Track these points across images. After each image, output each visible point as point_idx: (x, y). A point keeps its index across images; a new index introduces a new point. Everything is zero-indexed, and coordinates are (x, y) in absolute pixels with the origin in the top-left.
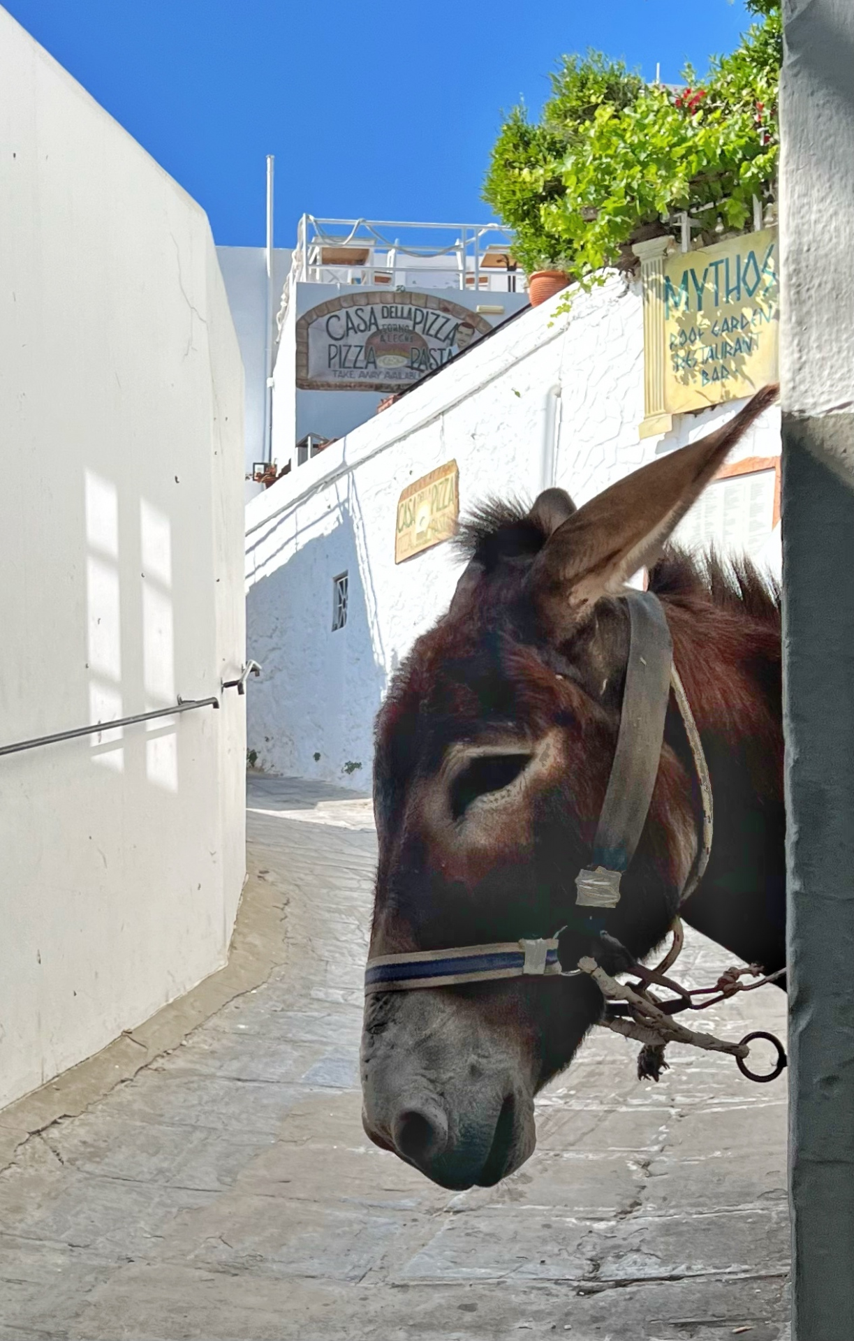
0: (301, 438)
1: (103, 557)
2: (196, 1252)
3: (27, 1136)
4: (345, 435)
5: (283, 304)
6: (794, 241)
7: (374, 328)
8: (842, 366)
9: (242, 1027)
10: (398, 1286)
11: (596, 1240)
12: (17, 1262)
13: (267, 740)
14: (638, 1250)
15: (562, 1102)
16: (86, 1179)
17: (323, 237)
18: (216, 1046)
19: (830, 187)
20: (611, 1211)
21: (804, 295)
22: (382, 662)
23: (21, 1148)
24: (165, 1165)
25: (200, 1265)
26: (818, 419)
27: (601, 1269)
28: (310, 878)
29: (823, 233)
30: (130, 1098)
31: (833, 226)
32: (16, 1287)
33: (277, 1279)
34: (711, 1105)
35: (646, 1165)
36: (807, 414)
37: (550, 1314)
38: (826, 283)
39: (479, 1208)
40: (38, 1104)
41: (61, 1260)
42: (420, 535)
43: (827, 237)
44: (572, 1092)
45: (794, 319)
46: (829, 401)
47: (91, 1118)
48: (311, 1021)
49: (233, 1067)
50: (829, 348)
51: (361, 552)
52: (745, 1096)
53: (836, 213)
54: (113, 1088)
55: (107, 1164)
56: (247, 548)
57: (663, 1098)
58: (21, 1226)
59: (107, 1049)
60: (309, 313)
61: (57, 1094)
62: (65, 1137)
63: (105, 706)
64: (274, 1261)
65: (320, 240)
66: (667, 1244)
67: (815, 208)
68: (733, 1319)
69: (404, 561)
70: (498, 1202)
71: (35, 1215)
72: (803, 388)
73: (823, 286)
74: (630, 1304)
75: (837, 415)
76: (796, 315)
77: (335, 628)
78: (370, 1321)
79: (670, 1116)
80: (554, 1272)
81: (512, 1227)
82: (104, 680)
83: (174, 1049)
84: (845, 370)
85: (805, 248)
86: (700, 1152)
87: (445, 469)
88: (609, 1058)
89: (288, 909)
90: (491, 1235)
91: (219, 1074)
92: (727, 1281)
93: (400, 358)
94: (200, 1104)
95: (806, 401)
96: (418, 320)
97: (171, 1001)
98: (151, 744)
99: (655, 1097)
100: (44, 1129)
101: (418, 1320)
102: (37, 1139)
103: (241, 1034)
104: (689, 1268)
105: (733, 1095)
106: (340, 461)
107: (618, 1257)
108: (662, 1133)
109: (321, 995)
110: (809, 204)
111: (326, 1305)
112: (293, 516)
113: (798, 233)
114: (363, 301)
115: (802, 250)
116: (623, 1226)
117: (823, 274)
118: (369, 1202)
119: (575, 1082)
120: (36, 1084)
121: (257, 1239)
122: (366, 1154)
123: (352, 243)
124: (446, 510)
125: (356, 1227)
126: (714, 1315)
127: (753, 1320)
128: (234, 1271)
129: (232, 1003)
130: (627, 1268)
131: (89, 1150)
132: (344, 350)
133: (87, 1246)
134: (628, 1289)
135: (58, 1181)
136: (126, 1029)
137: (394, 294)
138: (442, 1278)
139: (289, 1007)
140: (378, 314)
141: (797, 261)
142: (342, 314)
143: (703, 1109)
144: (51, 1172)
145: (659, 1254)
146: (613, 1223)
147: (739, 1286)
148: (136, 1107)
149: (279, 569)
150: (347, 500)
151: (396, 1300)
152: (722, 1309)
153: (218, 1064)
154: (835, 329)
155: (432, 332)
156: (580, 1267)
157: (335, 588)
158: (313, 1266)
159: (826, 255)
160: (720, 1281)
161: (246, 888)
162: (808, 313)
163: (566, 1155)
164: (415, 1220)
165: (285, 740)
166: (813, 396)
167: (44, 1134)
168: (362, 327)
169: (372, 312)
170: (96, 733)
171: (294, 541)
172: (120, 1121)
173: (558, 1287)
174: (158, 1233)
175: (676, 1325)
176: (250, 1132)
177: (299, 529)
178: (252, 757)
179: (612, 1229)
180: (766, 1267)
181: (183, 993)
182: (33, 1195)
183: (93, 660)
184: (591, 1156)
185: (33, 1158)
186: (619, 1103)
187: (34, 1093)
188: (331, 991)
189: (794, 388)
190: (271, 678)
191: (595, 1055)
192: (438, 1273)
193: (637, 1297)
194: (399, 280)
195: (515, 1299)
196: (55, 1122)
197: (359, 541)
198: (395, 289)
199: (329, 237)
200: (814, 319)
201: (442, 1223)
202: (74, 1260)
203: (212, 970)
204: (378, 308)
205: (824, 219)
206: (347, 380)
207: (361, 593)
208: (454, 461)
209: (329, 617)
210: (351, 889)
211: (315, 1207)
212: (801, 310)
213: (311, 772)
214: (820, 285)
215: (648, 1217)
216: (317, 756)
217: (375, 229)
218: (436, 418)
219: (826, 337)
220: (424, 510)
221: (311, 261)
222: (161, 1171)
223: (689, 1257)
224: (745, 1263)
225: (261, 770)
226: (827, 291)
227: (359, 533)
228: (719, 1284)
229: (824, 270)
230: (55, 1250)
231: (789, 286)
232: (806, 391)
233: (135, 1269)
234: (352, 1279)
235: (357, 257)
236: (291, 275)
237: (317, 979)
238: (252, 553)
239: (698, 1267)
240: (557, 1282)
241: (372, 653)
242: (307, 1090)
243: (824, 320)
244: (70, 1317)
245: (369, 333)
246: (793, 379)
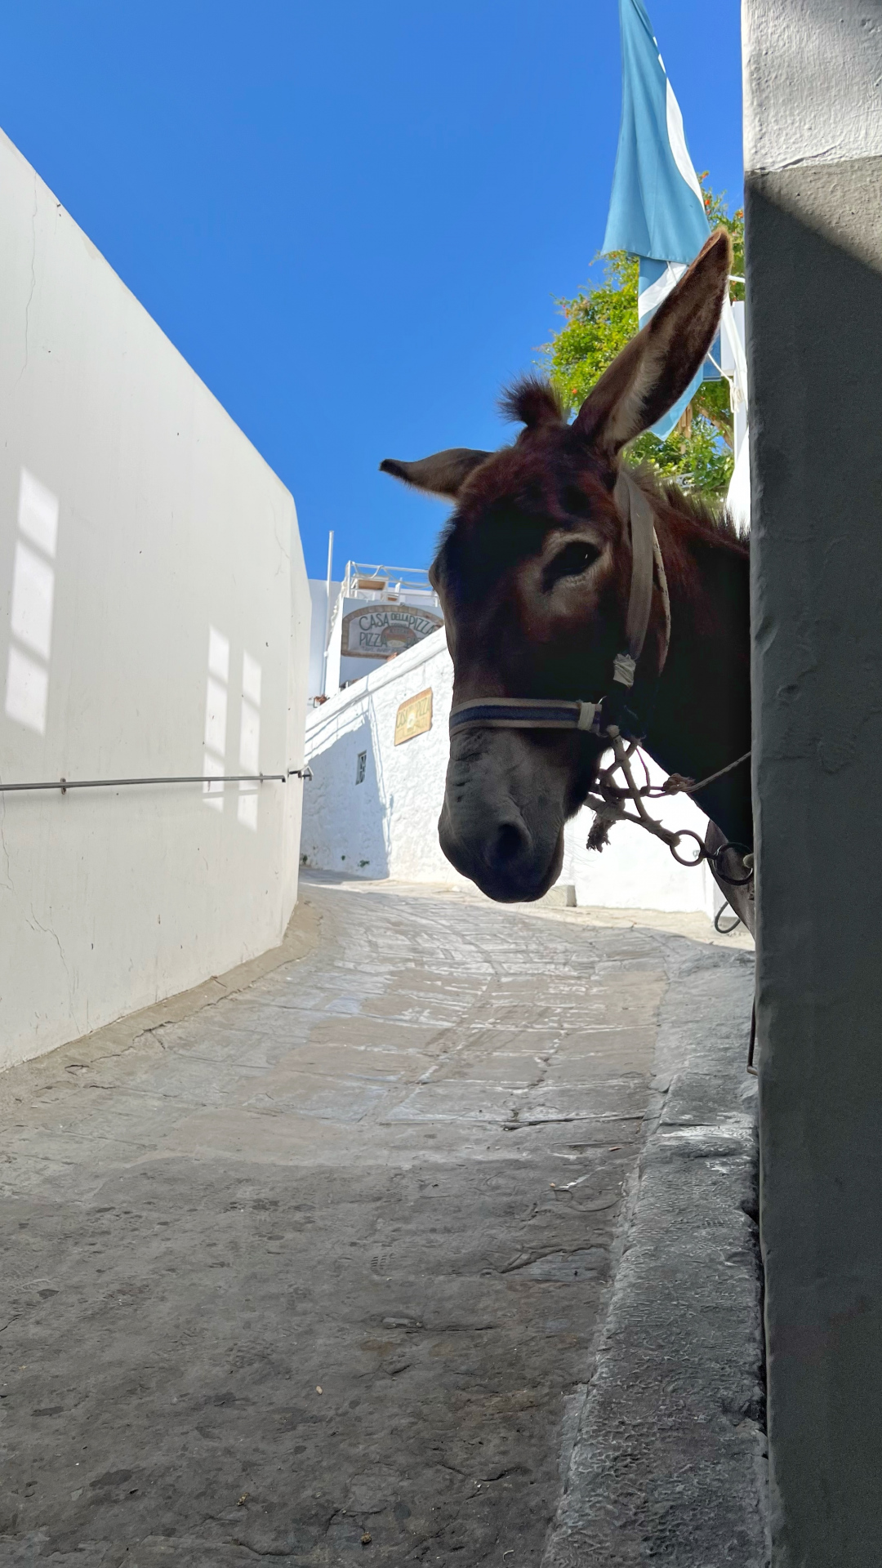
0: (342, 684)
1: (218, 680)
2: (250, 1102)
3: (143, 1032)
4: (367, 674)
5: (335, 611)
6: (755, 48)
7: (386, 625)
8: (795, 134)
9: (289, 979)
10: (383, 1124)
11: (515, 1099)
12: (127, 1104)
13: (314, 848)
14: (543, 1105)
15: (491, 1026)
16: (180, 1058)
17: (360, 574)
18: (272, 988)
19: (783, 8)
20: (526, 1083)
21: (764, 85)
22: (384, 801)
23: (137, 1040)
24: (232, 1052)
25: (252, 1109)
26: (775, 173)
27: (519, 1116)
28: (336, 908)
29: (778, 41)
30: (213, 1014)
31: (786, 36)
32: (126, 1118)
33: (303, 1119)
34: (586, 1029)
35: (546, 1060)
36: (767, 171)
37: (486, 1141)
38: (781, 75)
39: (438, 1081)
40: (152, 1014)
41: (157, 1103)
42: (410, 729)
43: (781, 43)
44: (498, 1021)
45: (755, 103)
46: (785, 159)
47: (186, 1024)
48: (332, 978)
49: (282, 1000)
50: (784, 121)
51: (374, 739)
52: (607, 1024)
53: (788, 26)
54: (202, 1008)
55: (194, 1051)
56: (306, 739)
57: (555, 1025)
58: (132, 1083)
59: (200, 986)
60: (350, 615)
61: (165, 1009)
62: (167, 1034)
63: (213, 768)
64: (301, 1109)
65: (358, 575)
66: (562, 1101)
67: (771, 24)
68: (609, 1143)
69: (400, 744)
70: (451, 1078)
71: (142, 1077)
72: (763, 152)
73: (779, 77)
74: (540, 1135)
75: (791, 170)
76: (757, 100)
77: (357, 783)
78: (364, 1145)
79: (561, 1035)
80: (488, 1117)
81: (461, 1092)
82: (215, 754)
83: (244, 989)
84: (798, 135)
85: (764, 52)
86: (581, 1053)
87: (425, 693)
88: (521, 1004)
89: (322, 921)
90: (446, 1096)
91: (273, 1003)
92: (603, 1122)
93: (401, 642)
94: (259, 1020)
95: (766, 161)
96: (412, 621)
97: (244, 961)
98: (242, 798)
99: (551, 1024)
100: (154, 1029)
101: (397, 1144)
102: (149, 1034)
103: (289, 983)
104: (577, 1115)
105: (600, 1024)
106: (365, 689)
107: (530, 1108)
108: (556, 1043)
109: (340, 964)
110: (766, 21)
111: (334, 1135)
112: (336, 720)
113: (758, 42)
114: (381, 610)
115: (761, 54)
116: (533, 1092)
117: (779, 69)
118: (367, 1077)
119: (500, 1016)
120: (151, 1002)
121: (290, 1095)
122: (365, 1050)
123: (377, 578)
124: (425, 716)
125: (357, 1091)
126: (596, 1141)
127: (622, 1143)
128: (274, 1114)
129: (283, 967)
130: (538, 1114)
131: (183, 1042)
132: (369, 636)
133: (175, 1097)
134: (538, 1126)
135: (161, 1059)
136: (214, 975)
137: (398, 607)
138: (413, 1120)
139: (319, 970)
140: (389, 618)
141: (757, 62)
142: (369, 616)
143: (581, 1031)
144: (156, 1053)
145: (557, 1107)
146: (526, 1090)
147: (611, 1123)
148: (216, 1019)
149: (326, 750)
150: (368, 711)
151: (382, 1132)
152: (600, 1136)
153: (272, 998)
154: (789, 107)
155: (419, 628)
156: (506, 1114)
157: (358, 761)
158: (329, 1112)
159: (781, 56)
160: (598, 1121)
161: (296, 908)
162: (767, 97)
163: (495, 1054)
164: (396, 1088)
165: (325, 848)
166: (772, 157)
167: (154, 1032)
168: (380, 624)
169: (386, 616)
170: (206, 783)
171: (335, 735)
172: (205, 1027)
173: (492, 1126)
174: (224, 1090)
175: (570, 1146)
176: (290, 1036)
177: (339, 726)
178: (304, 859)
179: (526, 1094)
180: (628, 1113)
181: (252, 957)
182: (143, 1066)
183: (207, 739)
184: (511, 1055)
185: (145, 1045)
186: (528, 1027)
187: (149, 1008)
188: (347, 963)
189: (756, 152)
190: (318, 812)
191: (512, 1002)
192: (411, 1117)
193: (544, 1131)
194: (402, 600)
195: (463, 1132)
196: (162, 1025)
197: (374, 733)
198: (398, 604)
199: (364, 574)
200: (772, 102)
201: (414, 1090)
202: (166, 1104)
203: (271, 947)
204: (389, 614)
205: (779, 31)
206: (370, 652)
207: (373, 762)
208: (430, 688)
209: (354, 777)
210: (362, 915)
211: (330, 1079)
212: (761, 96)
213: (340, 867)
214: (776, 77)
215: (548, 1087)
216: (343, 858)
217: (390, 571)
218: (421, 664)
219: (782, 113)
220: (412, 716)
221: (352, 587)
222: (229, 1056)
223: (578, 1108)
224: (614, 1111)
225: (310, 866)
226: (782, 81)
227: (374, 729)
228: (599, 1124)
229: (779, 66)
230: (154, 1098)
231: (751, 81)
232: (766, 154)
233: (206, 1110)
234: (353, 1120)
235: (378, 587)
236: (340, 595)
237: (339, 956)
238: (311, 741)
239: (583, 1114)
240: (490, 1123)
241: (378, 797)
242: (329, 1014)
243: (781, 101)
244: (161, 1137)
245: (383, 628)
246: (756, 146)
